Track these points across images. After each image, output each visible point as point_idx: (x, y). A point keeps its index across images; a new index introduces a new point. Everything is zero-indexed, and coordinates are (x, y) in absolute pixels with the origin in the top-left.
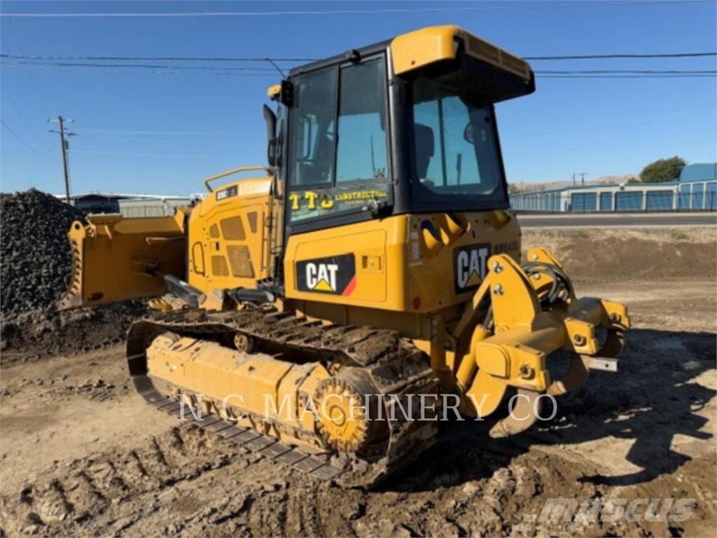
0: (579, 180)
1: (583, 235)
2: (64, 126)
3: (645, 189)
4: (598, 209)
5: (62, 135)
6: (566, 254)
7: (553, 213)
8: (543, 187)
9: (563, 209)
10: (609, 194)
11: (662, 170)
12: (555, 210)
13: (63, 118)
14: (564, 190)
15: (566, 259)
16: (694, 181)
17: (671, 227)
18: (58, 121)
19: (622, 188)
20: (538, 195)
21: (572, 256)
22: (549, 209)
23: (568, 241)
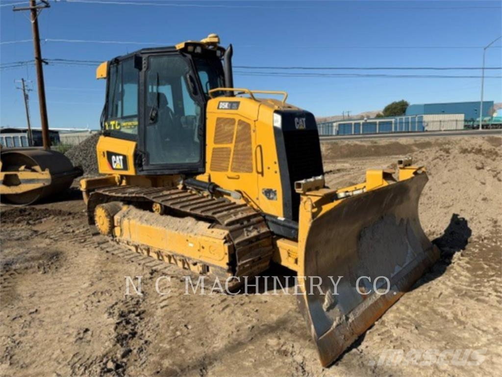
0: (346, 114)
1: (336, 144)
2: (25, 84)
3: (378, 121)
4: (353, 133)
5: (24, 90)
6: (329, 151)
7: (328, 136)
8: (325, 120)
9: (334, 133)
10: (359, 124)
11: (395, 108)
12: (330, 134)
13: (24, 79)
14: (334, 122)
15: (329, 153)
16: (412, 115)
17: (371, 139)
18: (21, 81)
19: (366, 120)
20: (321, 125)
21: (331, 152)
22: (327, 134)
23: (330, 146)
